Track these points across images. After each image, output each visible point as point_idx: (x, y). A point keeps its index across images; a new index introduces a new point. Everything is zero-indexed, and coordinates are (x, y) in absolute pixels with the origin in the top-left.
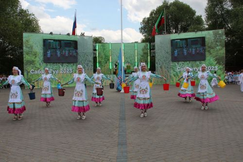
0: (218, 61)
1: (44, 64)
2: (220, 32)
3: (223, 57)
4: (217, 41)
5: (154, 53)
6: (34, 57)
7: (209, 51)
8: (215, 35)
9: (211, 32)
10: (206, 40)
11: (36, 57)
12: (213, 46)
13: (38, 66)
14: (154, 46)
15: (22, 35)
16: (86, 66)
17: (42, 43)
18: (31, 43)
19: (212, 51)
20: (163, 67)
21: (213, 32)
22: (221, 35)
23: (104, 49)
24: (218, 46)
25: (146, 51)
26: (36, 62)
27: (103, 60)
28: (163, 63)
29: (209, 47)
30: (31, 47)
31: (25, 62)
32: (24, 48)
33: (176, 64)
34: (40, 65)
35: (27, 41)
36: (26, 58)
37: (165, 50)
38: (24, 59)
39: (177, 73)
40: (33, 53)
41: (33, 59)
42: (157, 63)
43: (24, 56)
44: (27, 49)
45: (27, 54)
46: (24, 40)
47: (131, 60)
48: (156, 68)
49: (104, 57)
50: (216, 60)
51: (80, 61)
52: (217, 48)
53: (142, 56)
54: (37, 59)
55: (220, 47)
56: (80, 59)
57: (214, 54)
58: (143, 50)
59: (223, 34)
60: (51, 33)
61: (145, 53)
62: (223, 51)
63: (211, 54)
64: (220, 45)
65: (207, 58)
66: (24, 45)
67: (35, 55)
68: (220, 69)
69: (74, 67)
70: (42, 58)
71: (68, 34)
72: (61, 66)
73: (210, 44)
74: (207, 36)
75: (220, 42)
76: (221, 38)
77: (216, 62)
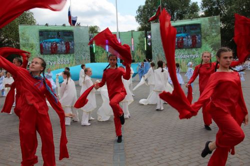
0: (214, 48)
1: (41, 56)
2: (215, 19)
3: (218, 43)
4: (212, 28)
5: (150, 41)
6: (31, 49)
7: (205, 38)
8: (211, 21)
9: (207, 19)
10: (202, 27)
11: (32, 49)
12: (209, 33)
14: (150, 34)
15: (18, 28)
16: (83, 56)
17: (37, 34)
18: (27, 35)
19: (207, 38)
20: (160, 55)
21: (209, 19)
22: (216, 22)
24: (213, 32)
25: (142, 40)
26: (33, 54)
27: (100, 50)
28: (159, 51)
29: (205, 34)
30: (28, 39)
32: (21, 40)
35: (23, 33)
40: (30, 46)
41: (30, 51)
42: (153, 51)
43: (21, 48)
44: (24, 42)
45: (24, 47)
46: (20, 32)
48: (153, 56)
50: (212, 46)
51: (77, 51)
52: (213, 34)
53: (138, 45)
54: (34, 51)
55: (215, 34)
56: (76, 49)
57: (210, 41)
58: (139, 38)
59: (218, 20)
60: (47, 25)
61: (141, 42)
62: (219, 37)
63: (207, 41)
64: (216, 32)
65: (204, 45)
66: (20, 37)
67: (32, 47)
69: (71, 58)
70: (39, 50)
71: (64, 25)
72: (58, 57)
73: (205, 31)
74: (203, 24)
75: (216, 28)
76: (217, 25)
77: (212, 49)
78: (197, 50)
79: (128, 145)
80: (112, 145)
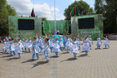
0: (100, 29)
1: (19, 31)
2: (101, 15)
3: (102, 27)
4: (99, 20)
5: (71, 25)
6: (14, 27)
7: (96, 24)
8: (99, 16)
9: (97, 15)
10: (95, 19)
11: (15, 27)
12: (98, 21)
13: (16, 32)
14: (70, 22)
15: (8, 17)
16: (38, 31)
17: (17, 21)
18: (12, 21)
19: (97, 24)
20: (75, 32)
22: (101, 17)
23: (47, 23)
24: (100, 21)
25: (66, 24)
26: (15, 30)
27: (47, 29)
28: (75, 30)
29: (96, 22)
30: (12, 23)
31: (9, 30)
32: (9, 23)
33: (81, 30)
34: (17, 31)
35: (10, 20)
36: (10, 28)
37: (76, 24)
38: (9, 28)
39: (81, 34)
40: (13, 26)
41: (13, 28)
42: (72, 30)
43: (9, 27)
45: (11, 26)
46: (9, 19)
47: (59, 29)
48: (72, 32)
49: (47, 27)
50: (99, 28)
52: (100, 22)
53: (65, 27)
54: (15, 28)
55: (101, 22)
56: (35, 28)
57: (98, 25)
58: (65, 24)
60: (22, 16)
61: (66, 25)
62: (103, 24)
64: (101, 21)
65: (95, 27)
66: (9, 22)
67: (14, 26)
68: (101, 32)
69: (33, 32)
70: (17, 28)
71: (30, 17)
72: (26, 32)
73: (96, 21)
74: (95, 17)
75: (101, 20)
76: (102, 18)
77: (99, 29)
78: (92, 30)
79: (59, 76)
80: (51, 76)
